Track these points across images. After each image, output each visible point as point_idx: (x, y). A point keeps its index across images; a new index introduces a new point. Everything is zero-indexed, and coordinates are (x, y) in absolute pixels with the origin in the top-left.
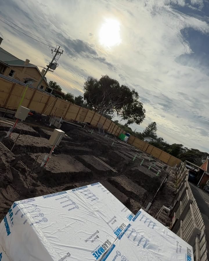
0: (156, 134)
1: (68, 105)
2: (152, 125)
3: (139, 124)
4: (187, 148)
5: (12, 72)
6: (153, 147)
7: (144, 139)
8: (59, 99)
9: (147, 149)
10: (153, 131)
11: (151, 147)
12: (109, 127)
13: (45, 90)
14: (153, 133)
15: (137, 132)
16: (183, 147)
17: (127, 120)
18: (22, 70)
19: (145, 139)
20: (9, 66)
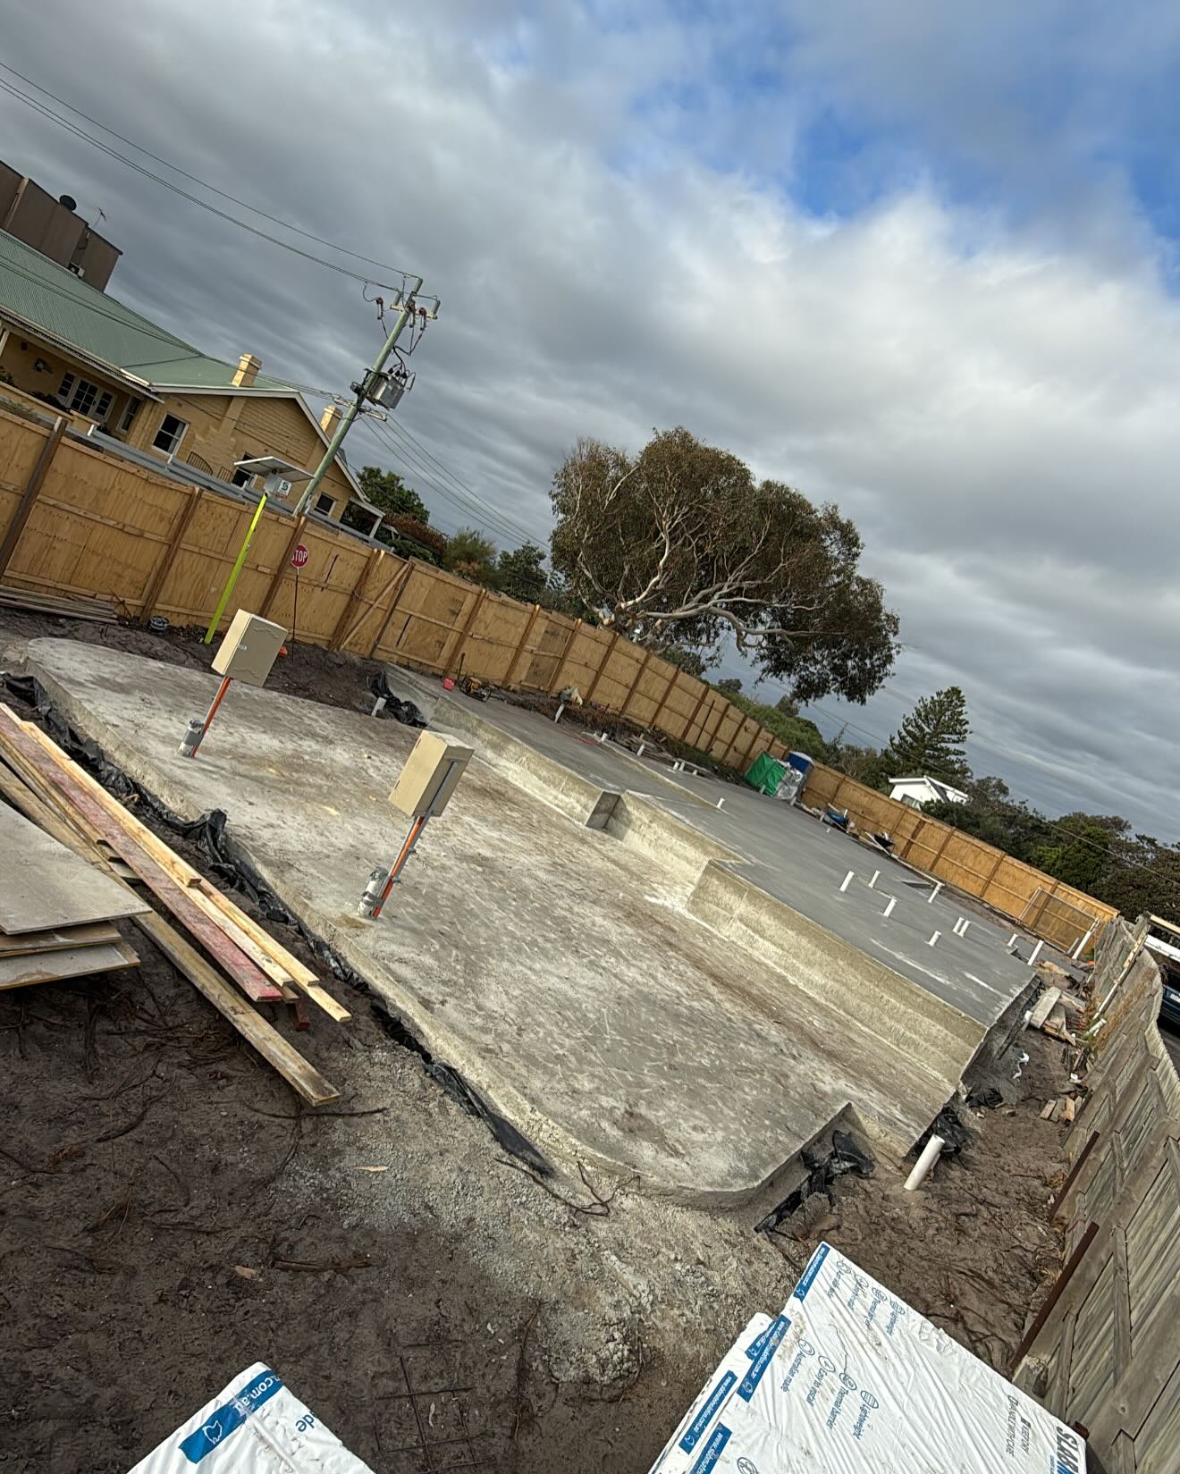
0: (961, 758)
1: (470, 601)
2: (941, 706)
3: (863, 701)
4: (1152, 842)
5: (172, 424)
6: (951, 834)
7: (893, 786)
8: (421, 566)
9: (910, 843)
10: (943, 740)
11: (938, 831)
12: (691, 721)
13: (341, 521)
14: (948, 752)
15: (848, 748)
16: (1130, 836)
17: (794, 679)
18: (223, 416)
19: (897, 787)
20: (157, 394)
